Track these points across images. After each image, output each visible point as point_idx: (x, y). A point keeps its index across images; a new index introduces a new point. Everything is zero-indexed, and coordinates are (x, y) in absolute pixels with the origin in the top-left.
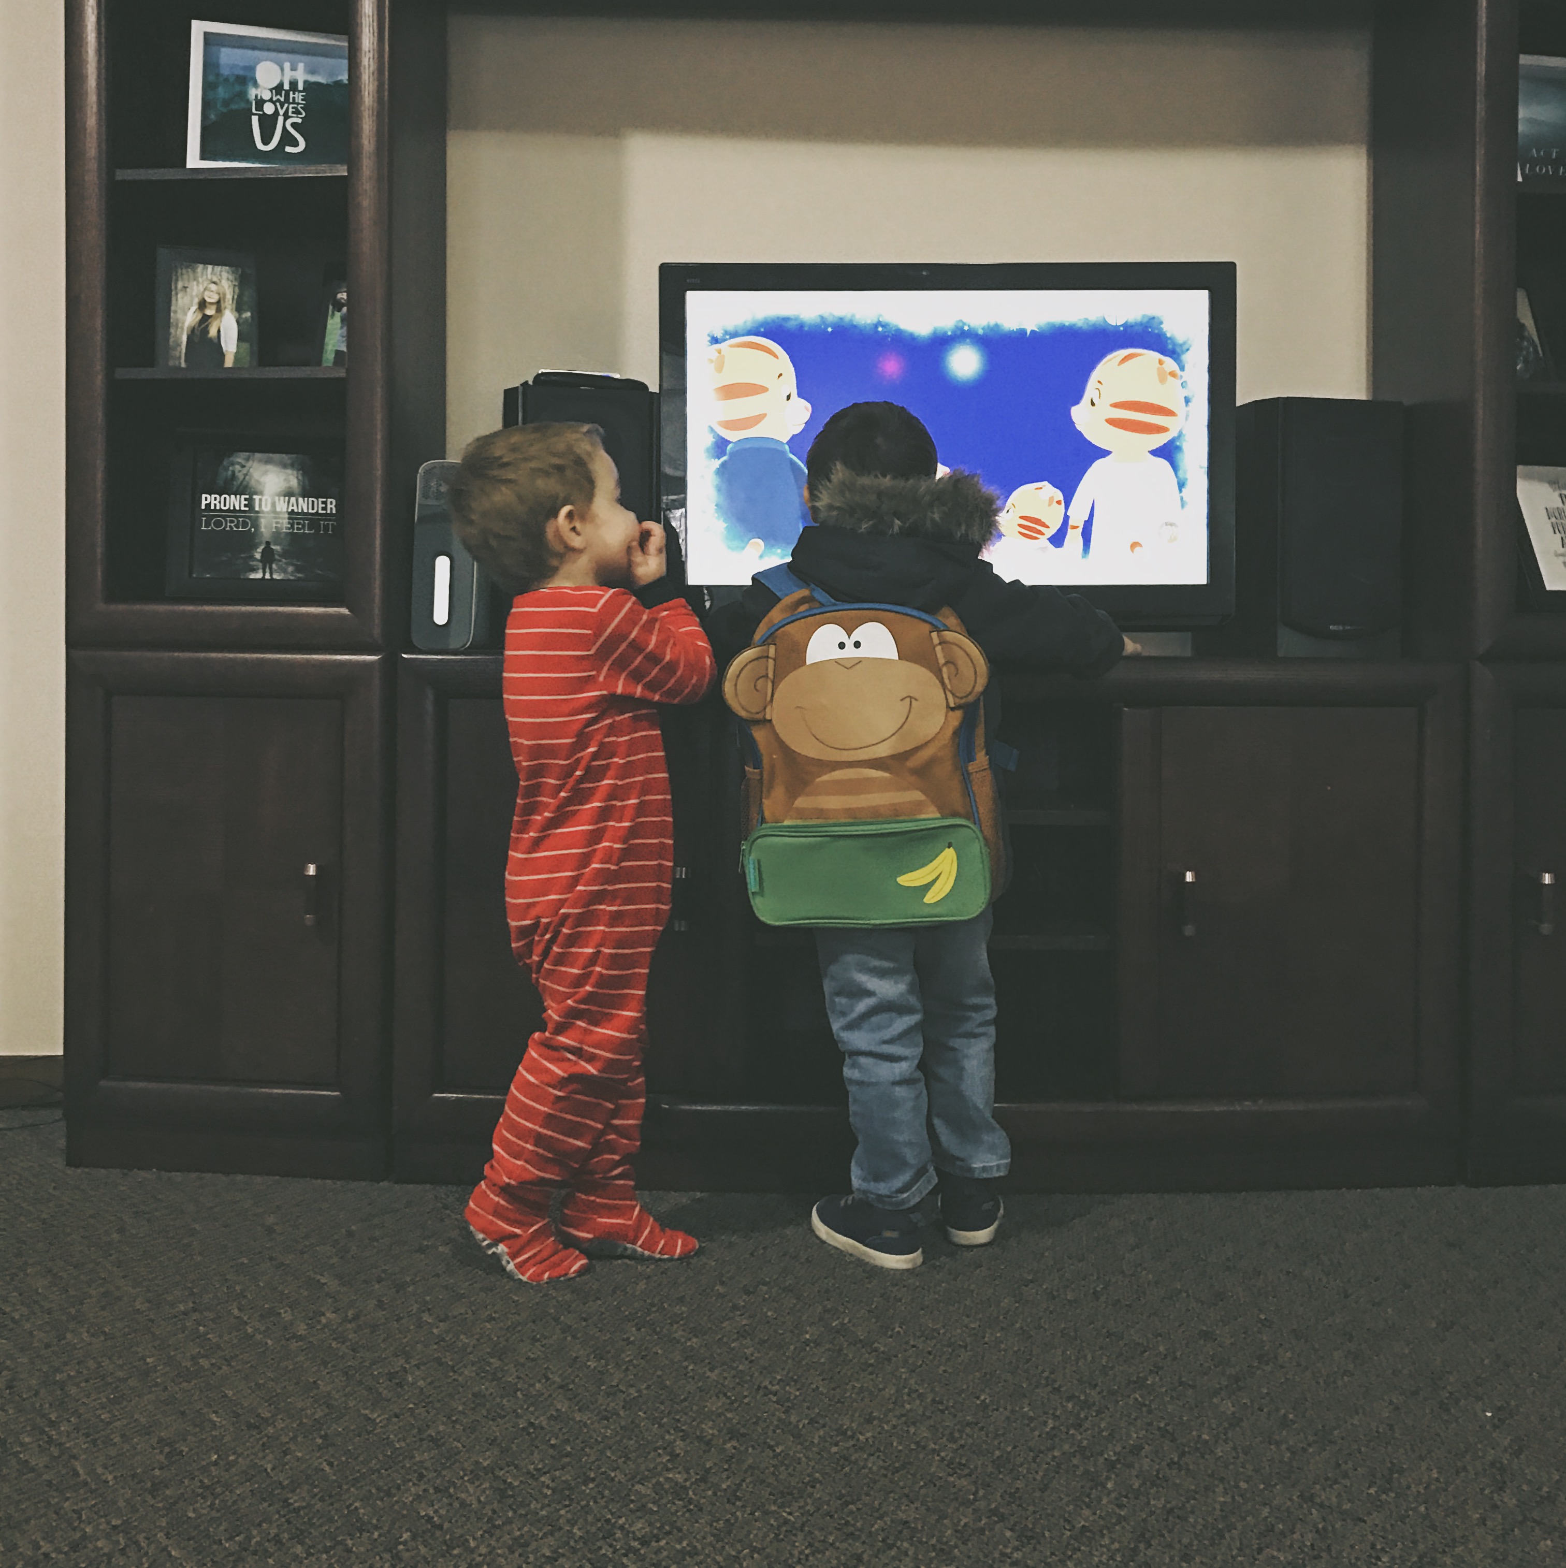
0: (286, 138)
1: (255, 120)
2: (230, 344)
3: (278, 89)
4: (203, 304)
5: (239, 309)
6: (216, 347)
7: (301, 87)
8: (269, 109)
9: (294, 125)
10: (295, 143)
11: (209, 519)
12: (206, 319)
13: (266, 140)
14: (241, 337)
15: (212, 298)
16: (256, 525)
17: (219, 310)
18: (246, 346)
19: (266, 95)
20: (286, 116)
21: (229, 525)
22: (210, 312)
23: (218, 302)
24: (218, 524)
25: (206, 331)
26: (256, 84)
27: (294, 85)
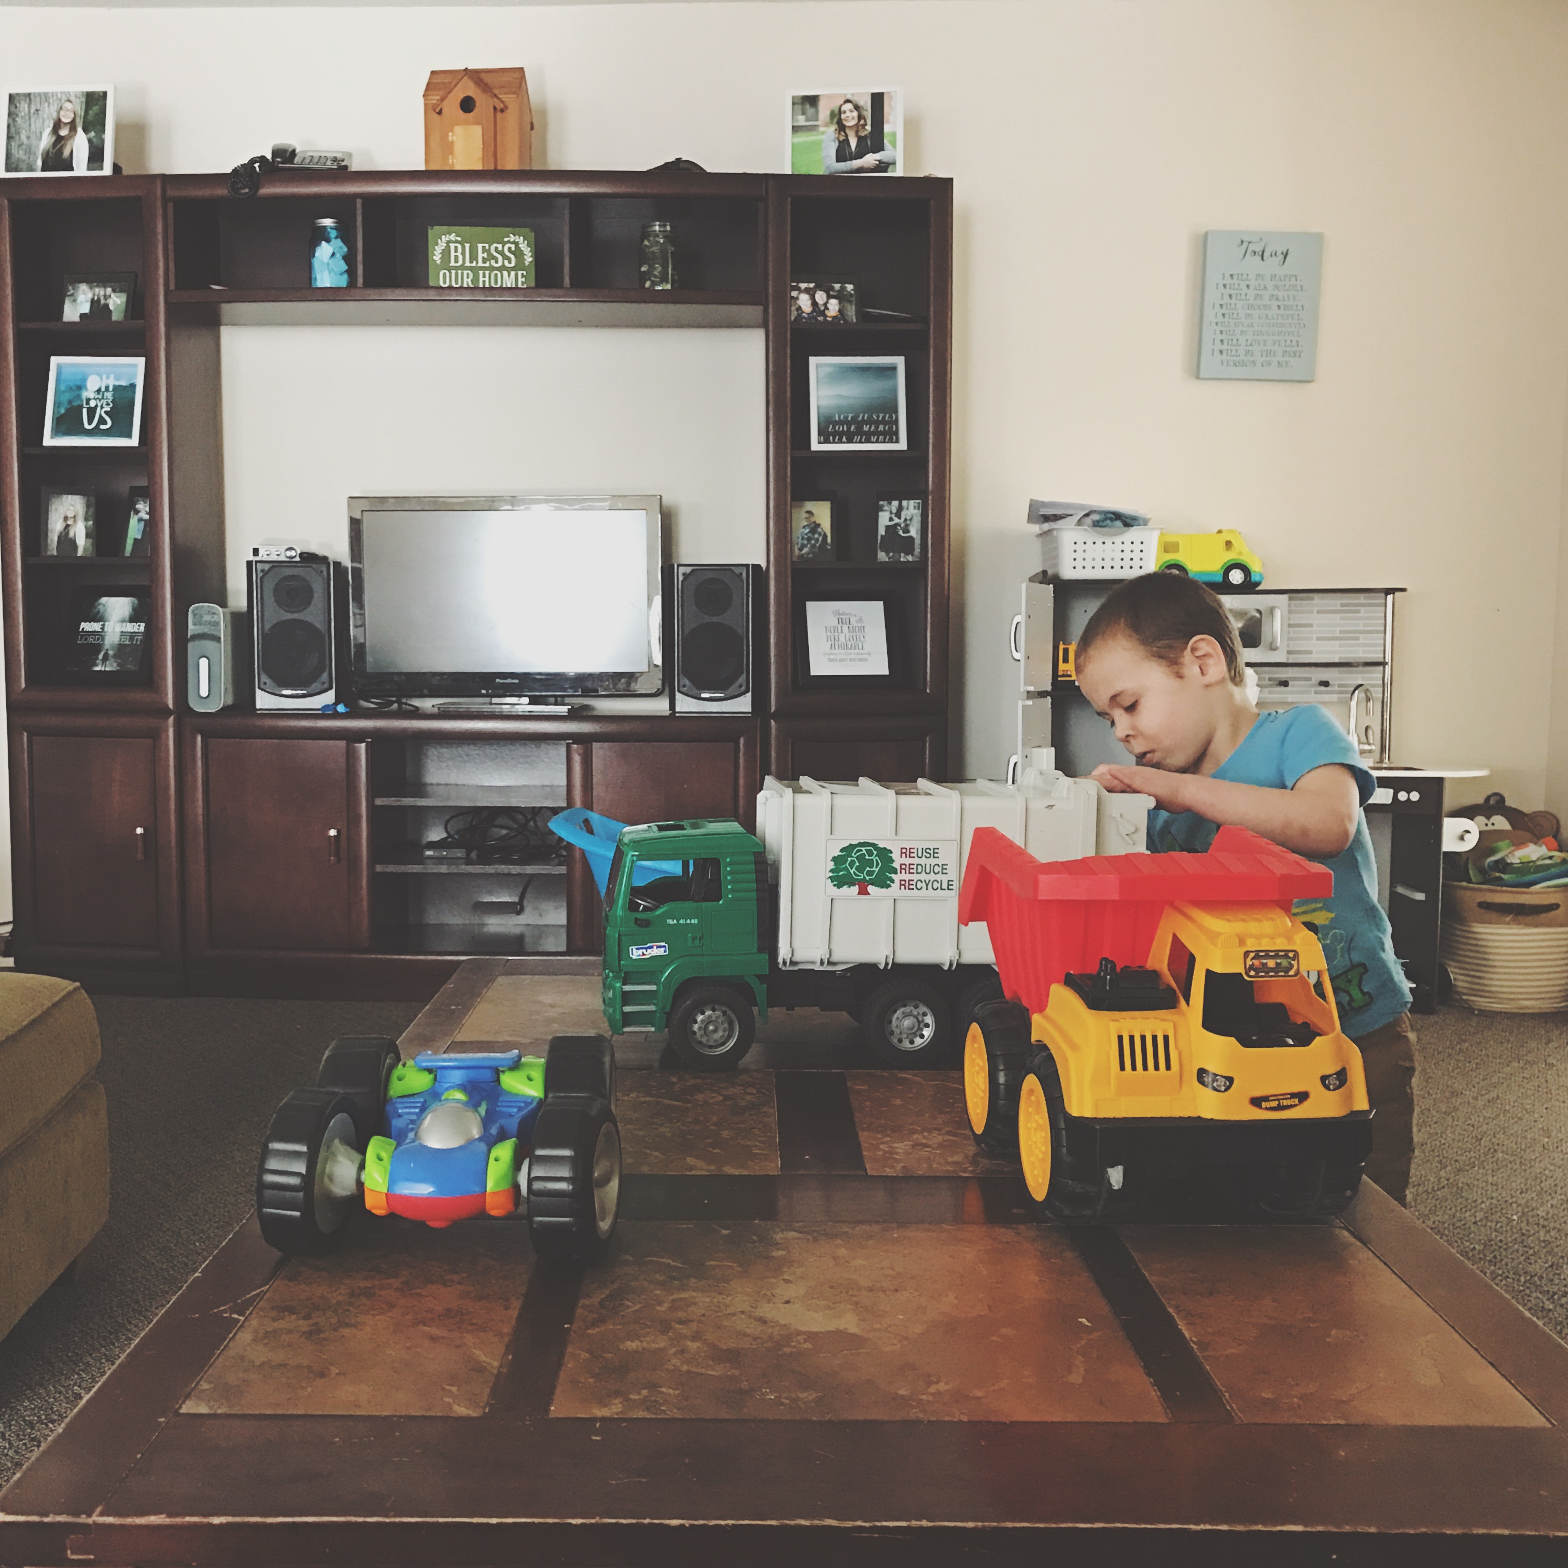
0: (102, 421)
1: (85, 411)
2: (81, 541)
3: (99, 391)
4: (66, 518)
5: (86, 519)
6: (73, 543)
7: (111, 389)
8: (92, 404)
9: (106, 412)
10: (105, 423)
11: (82, 636)
12: (67, 526)
13: (90, 423)
14: (88, 536)
15: (71, 514)
16: (103, 639)
17: (75, 521)
18: (90, 541)
19: (92, 395)
20: (102, 407)
21: (91, 640)
22: (69, 522)
23: (75, 517)
24: (86, 639)
25: (67, 533)
26: (86, 389)
27: (107, 388)
